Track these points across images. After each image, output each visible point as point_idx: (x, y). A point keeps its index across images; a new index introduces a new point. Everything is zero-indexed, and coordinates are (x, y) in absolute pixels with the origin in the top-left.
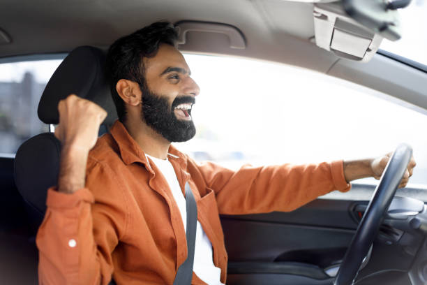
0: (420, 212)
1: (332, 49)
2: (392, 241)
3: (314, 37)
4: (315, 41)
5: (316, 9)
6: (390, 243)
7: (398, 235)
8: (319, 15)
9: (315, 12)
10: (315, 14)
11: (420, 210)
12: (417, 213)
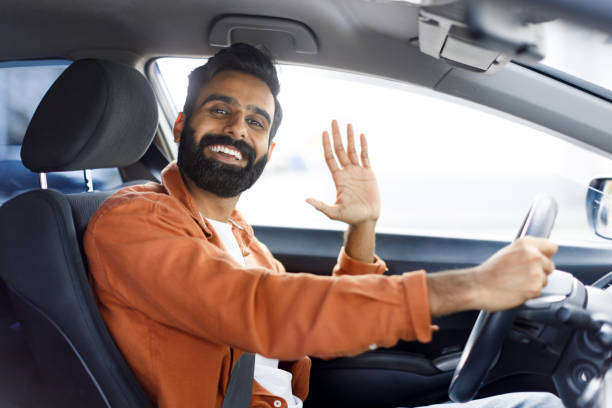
0: (568, 296)
1: (441, 57)
2: (527, 338)
3: (417, 38)
4: (418, 44)
5: (423, 13)
6: (526, 341)
7: (537, 328)
8: (426, 20)
9: (420, 15)
10: (421, 18)
11: (568, 292)
12: (564, 297)
